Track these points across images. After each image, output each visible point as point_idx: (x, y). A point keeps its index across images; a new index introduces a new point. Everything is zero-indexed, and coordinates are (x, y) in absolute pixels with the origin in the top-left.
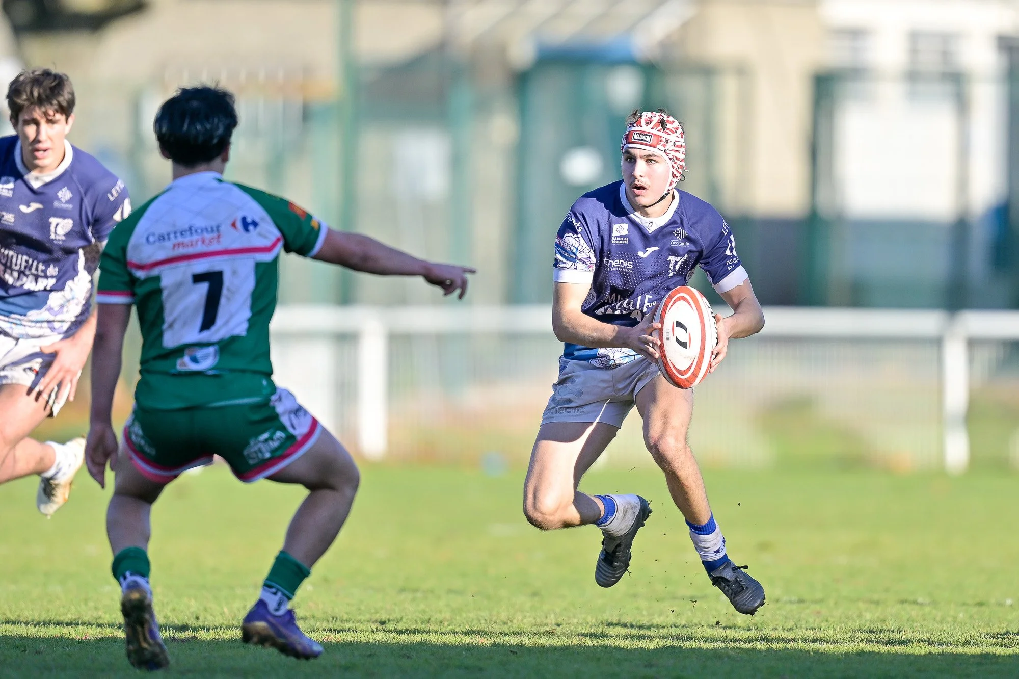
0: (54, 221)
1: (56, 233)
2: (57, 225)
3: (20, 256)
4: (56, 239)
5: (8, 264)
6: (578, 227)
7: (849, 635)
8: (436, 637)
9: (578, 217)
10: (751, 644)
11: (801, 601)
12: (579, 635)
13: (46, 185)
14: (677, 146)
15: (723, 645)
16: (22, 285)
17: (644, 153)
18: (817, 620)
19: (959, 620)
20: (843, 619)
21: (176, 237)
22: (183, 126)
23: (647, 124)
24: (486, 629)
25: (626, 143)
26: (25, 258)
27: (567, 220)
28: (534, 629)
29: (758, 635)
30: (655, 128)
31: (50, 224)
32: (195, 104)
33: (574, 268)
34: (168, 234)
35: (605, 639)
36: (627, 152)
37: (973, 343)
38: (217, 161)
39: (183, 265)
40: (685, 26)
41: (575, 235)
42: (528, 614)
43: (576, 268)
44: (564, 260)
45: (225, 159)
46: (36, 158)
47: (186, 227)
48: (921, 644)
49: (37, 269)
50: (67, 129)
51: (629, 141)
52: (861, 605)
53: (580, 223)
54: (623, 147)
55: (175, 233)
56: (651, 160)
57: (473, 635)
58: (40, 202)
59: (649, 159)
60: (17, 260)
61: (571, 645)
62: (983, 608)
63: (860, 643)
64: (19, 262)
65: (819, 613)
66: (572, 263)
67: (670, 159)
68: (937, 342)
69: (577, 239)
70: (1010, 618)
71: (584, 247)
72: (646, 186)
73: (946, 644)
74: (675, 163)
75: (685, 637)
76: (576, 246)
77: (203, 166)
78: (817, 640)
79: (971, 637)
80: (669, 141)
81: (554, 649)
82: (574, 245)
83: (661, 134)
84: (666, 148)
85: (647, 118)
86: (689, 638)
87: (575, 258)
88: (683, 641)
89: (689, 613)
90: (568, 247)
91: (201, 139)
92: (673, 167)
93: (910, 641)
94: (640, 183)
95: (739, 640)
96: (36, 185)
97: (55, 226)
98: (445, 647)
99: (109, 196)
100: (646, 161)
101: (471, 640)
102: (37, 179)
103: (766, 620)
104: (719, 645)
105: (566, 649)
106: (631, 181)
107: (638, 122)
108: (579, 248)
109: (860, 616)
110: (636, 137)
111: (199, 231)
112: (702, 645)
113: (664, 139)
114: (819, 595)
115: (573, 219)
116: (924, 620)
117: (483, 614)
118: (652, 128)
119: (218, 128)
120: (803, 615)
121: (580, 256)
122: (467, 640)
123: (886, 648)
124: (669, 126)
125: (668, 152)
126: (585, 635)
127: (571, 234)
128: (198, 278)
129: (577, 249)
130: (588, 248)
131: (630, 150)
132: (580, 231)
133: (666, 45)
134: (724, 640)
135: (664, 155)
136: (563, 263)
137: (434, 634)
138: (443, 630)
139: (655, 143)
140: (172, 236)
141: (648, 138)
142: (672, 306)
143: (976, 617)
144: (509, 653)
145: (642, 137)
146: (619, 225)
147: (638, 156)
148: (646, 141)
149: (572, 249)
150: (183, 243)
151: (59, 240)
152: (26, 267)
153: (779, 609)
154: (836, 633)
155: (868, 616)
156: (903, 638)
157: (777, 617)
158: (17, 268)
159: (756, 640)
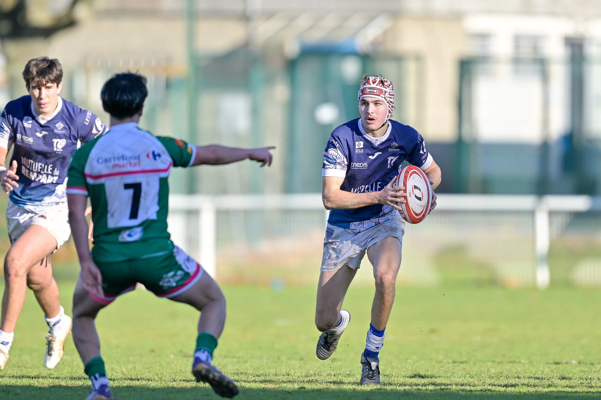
0: (55, 141)
1: (57, 148)
2: (57, 142)
3: (37, 164)
4: (57, 151)
5: (31, 169)
6: (336, 144)
7: (482, 382)
8: (245, 384)
9: (335, 138)
10: (425, 387)
11: (454, 362)
12: (327, 382)
13: (49, 122)
14: (391, 95)
15: (410, 387)
16: (40, 180)
17: (374, 99)
18: (463, 373)
19: (545, 372)
20: (478, 372)
21: (114, 160)
22: (116, 96)
23: (374, 83)
24: (274, 379)
25: (362, 95)
26: (40, 164)
27: (329, 141)
28: (301, 379)
29: (429, 382)
30: (378, 85)
31: (53, 142)
32: (124, 83)
33: (335, 168)
34: (110, 159)
35: (342, 384)
36: (363, 100)
37: (552, 214)
38: (136, 116)
39: (118, 178)
40: (385, 33)
41: (335, 149)
42: (297, 371)
43: (336, 168)
44: (329, 164)
45: (140, 115)
46: (42, 108)
47: (121, 155)
48: (524, 387)
49: (47, 170)
50: (59, 91)
51: (364, 93)
52: (489, 364)
53: (337, 142)
54: (359, 98)
55: (114, 158)
56: (377, 103)
57: (266, 383)
58: (47, 131)
59: (376, 103)
60: (35, 166)
61: (322, 388)
62: (559, 366)
63: (489, 386)
64: (37, 167)
65: (464, 369)
66: (333, 165)
67: (388, 102)
68: (532, 213)
69: (336, 151)
70: (574, 371)
71: (340, 156)
72: (374, 118)
73: (538, 387)
74: (390, 104)
75: (387, 383)
76: (336, 155)
77: (128, 119)
78: (463, 385)
79: (552, 382)
80: (386, 92)
81: (313, 391)
82: (334, 155)
83: (382, 88)
84: (385, 96)
85: (373, 79)
86: (390, 384)
87: (336, 162)
88: (386, 386)
89: (390, 370)
90: (331, 156)
91: (126, 105)
92: (389, 107)
93: (517, 385)
94: (371, 117)
95: (419, 385)
96: (43, 122)
97: (56, 143)
98: (251, 390)
99: (85, 123)
100: (375, 104)
101: (265, 386)
102: (43, 119)
103: (434, 373)
104: (407, 388)
105: (319, 391)
106: (367, 116)
107: (368, 82)
108: (338, 156)
109: (488, 371)
110: (368, 90)
111: (128, 158)
112: (397, 388)
113: (384, 91)
114: (464, 359)
115: (333, 140)
116: (525, 373)
117: (271, 371)
118: (377, 85)
119: (136, 99)
120: (455, 370)
121: (338, 161)
122: (263, 386)
123: (503, 389)
124: (385, 84)
125: (386, 98)
126: (330, 383)
127: (332, 149)
128: (127, 186)
129: (336, 157)
130: (343, 156)
131: (364, 98)
132: (338, 146)
133: (375, 44)
134: (410, 385)
135: (384, 100)
136: (328, 165)
137: (244, 383)
138: (249, 380)
139: (379, 94)
140: (112, 160)
141: (375, 91)
142: (410, 177)
143: (554, 371)
144: (287, 393)
145: (371, 90)
146: (358, 142)
147: (370, 101)
148: (374, 92)
149: (333, 157)
150: (118, 165)
151: (59, 151)
152: (41, 170)
153: (442, 367)
154: (475, 380)
155: (493, 371)
156: (513, 383)
157: (441, 371)
158: (36, 171)
159: (429, 385)
